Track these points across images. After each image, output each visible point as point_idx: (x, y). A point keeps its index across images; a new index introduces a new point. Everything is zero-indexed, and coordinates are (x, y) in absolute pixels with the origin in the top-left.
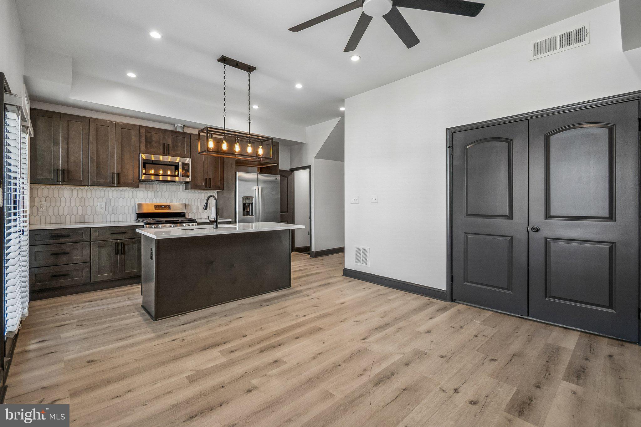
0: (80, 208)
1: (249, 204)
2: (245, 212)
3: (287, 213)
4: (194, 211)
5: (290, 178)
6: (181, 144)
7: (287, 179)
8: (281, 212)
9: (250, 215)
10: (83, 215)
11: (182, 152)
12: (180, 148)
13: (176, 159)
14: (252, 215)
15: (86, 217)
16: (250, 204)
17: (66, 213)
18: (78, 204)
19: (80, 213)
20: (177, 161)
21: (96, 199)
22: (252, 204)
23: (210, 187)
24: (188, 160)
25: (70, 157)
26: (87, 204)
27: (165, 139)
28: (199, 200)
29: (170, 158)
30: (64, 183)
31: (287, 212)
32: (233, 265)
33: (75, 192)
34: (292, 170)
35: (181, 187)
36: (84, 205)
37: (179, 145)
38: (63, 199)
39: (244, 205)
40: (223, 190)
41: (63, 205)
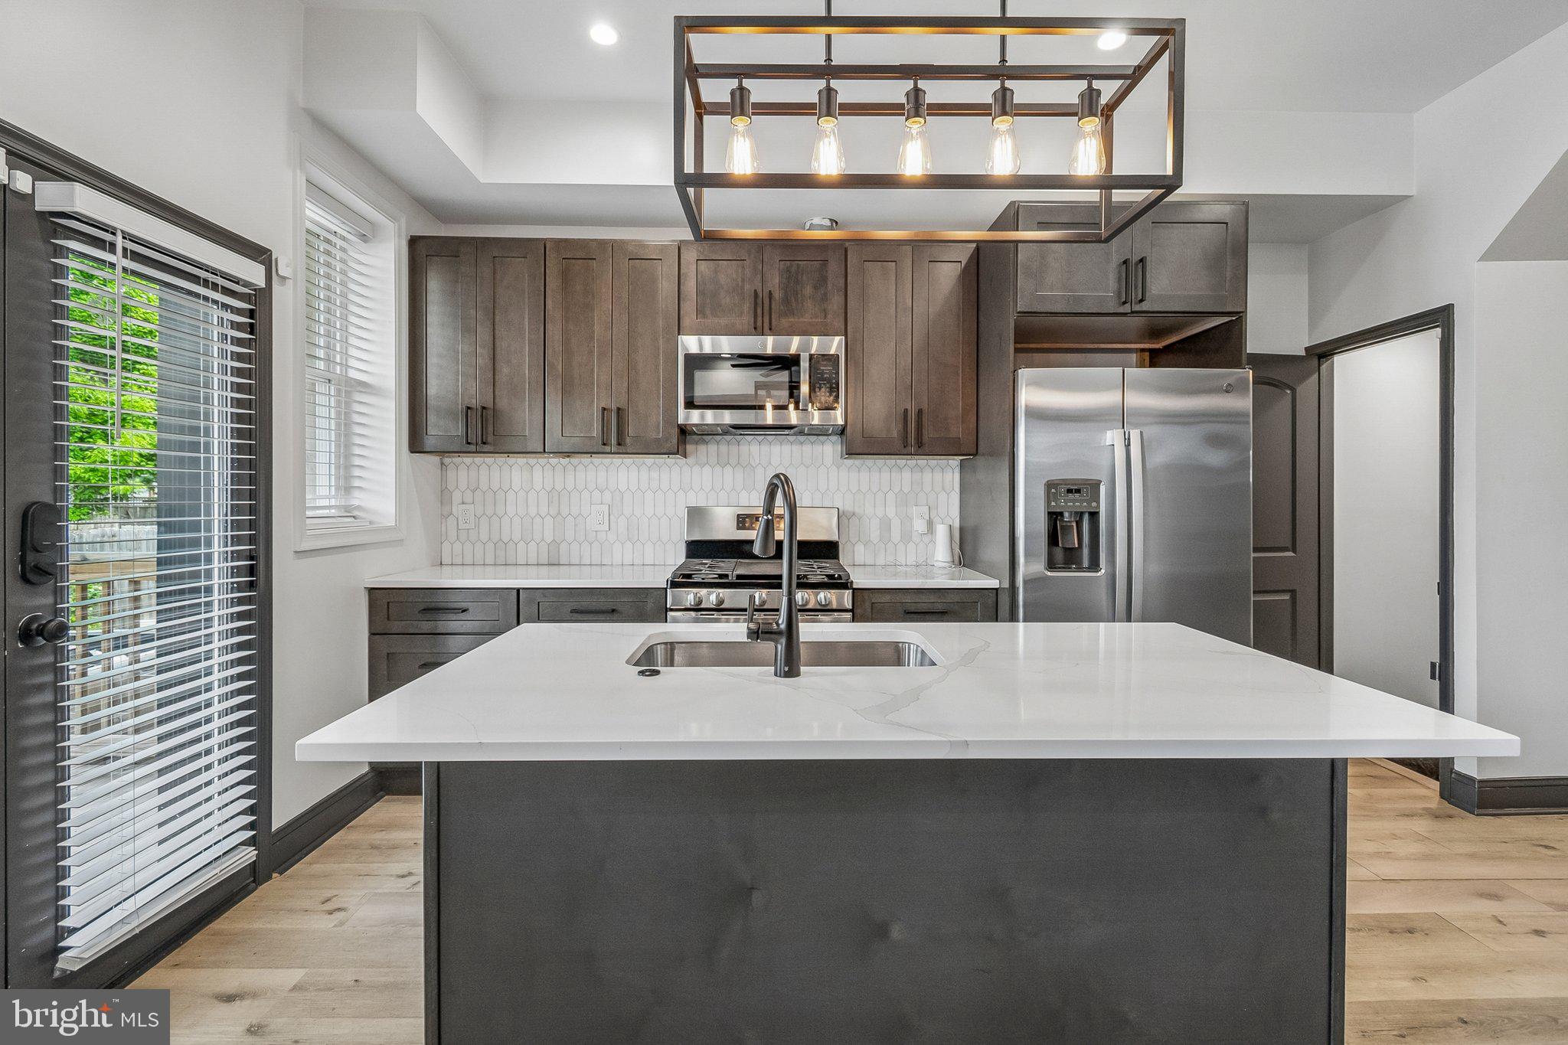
0: (549, 521)
1: (1082, 514)
2: (1059, 554)
3: (1291, 554)
4: (875, 535)
5: (1307, 389)
6: (815, 288)
7: (1289, 398)
8: (1256, 550)
9: (1086, 564)
10: (555, 544)
11: (816, 317)
12: (809, 304)
13: (790, 343)
14: (1094, 565)
15: (563, 547)
16: (1086, 517)
17: (517, 537)
18: (544, 511)
19: (549, 538)
20: (793, 351)
21: (586, 495)
22: (1094, 515)
23: (920, 444)
24: (835, 345)
25: (498, 367)
26: (565, 511)
27: (759, 276)
28: (891, 496)
29: (770, 340)
30: (487, 448)
31: (1289, 551)
32: (882, 931)
33: (538, 474)
34: (1322, 353)
35: (831, 448)
36: (559, 513)
37: (808, 290)
38: (511, 496)
39: (1054, 517)
40: (976, 454)
41: (511, 510)
